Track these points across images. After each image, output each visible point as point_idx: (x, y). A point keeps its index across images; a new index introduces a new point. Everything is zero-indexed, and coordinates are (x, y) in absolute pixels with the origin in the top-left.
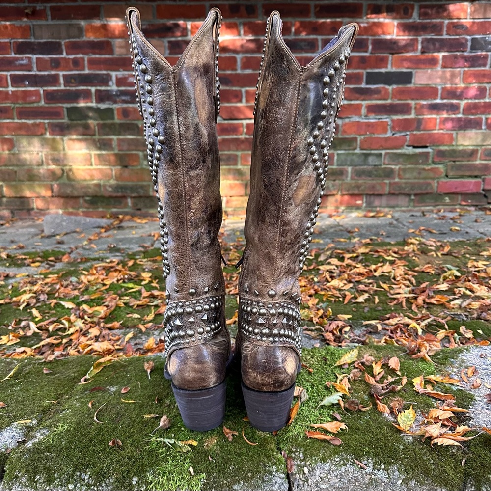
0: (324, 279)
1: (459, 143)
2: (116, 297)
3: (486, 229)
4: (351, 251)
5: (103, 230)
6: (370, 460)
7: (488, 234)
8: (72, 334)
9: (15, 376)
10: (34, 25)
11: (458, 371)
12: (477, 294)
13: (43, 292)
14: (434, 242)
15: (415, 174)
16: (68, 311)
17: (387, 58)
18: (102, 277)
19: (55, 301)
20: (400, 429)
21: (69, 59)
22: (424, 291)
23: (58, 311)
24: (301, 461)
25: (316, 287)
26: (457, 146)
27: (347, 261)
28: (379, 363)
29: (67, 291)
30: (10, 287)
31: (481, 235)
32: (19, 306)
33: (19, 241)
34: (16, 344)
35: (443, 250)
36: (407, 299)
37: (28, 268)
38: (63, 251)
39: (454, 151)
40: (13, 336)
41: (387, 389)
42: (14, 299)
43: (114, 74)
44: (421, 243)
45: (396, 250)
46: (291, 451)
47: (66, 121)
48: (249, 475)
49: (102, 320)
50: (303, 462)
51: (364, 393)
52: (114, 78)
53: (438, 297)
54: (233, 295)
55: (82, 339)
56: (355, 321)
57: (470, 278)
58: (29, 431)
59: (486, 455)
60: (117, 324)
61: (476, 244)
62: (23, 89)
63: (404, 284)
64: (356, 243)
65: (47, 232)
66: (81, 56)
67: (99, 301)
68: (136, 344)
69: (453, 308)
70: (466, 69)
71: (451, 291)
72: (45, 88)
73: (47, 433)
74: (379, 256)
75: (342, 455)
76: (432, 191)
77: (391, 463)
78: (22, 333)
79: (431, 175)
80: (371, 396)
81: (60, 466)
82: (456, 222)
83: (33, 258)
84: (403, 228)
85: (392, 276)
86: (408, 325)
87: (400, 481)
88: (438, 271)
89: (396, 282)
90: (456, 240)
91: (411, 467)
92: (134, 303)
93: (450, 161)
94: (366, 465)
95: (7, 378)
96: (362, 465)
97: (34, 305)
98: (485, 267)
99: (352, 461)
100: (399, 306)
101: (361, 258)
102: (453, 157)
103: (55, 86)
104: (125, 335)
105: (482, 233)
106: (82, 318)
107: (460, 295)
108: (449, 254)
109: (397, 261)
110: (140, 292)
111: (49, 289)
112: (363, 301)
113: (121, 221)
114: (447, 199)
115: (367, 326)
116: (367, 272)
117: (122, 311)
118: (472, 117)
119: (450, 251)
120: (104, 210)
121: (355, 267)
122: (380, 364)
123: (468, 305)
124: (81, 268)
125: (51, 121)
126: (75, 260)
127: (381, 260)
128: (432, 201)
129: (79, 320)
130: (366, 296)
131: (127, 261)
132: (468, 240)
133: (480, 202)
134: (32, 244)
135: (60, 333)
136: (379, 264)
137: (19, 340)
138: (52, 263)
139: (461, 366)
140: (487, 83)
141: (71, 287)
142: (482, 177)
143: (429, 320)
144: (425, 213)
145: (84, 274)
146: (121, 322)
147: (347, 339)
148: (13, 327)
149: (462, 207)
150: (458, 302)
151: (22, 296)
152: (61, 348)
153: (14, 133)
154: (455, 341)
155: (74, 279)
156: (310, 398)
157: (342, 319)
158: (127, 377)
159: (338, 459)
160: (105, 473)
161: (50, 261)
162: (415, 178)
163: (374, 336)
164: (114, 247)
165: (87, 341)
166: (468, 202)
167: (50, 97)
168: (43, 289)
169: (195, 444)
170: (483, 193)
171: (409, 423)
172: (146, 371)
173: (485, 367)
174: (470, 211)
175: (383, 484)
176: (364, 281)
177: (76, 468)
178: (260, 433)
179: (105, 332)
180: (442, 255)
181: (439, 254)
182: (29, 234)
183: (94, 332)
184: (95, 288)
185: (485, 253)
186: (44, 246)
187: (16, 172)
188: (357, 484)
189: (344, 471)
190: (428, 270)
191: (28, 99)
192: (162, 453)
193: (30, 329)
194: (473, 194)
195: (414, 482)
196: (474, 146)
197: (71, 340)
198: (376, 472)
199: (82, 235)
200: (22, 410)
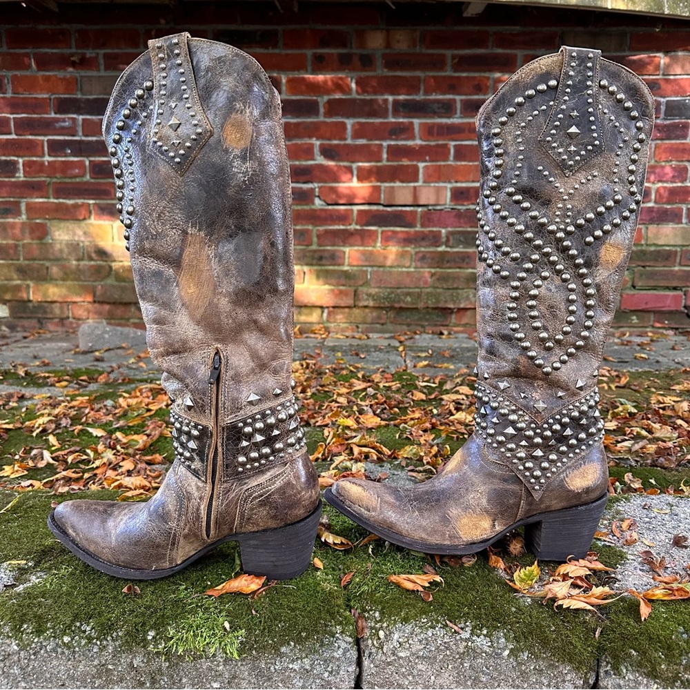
0: (447, 411)
1: (650, 242)
2: (162, 425)
3: (685, 358)
6: (468, 623)
7: (686, 364)
8: (97, 468)
9: (14, 510)
10: (81, 77)
11: (609, 523)
12: (657, 435)
13: (65, 416)
14: (609, 371)
16: (95, 440)
18: (146, 400)
19: (80, 427)
20: (515, 587)
23: (83, 440)
24: (377, 622)
25: (434, 421)
26: (647, 245)
29: (97, 416)
30: (24, 410)
31: (677, 365)
32: (32, 432)
33: (44, 357)
34: (21, 477)
35: (619, 382)
37: (51, 388)
38: (101, 369)
39: (643, 253)
40: (19, 467)
46: (364, 610)
48: (304, 634)
49: (139, 452)
50: (379, 624)
54: (319, 426)
55: (110, 473)
57: (650, 416)
58: (22, 573)
59: (629, 624)
60: (158, 457)
61: (667, 376)
62: (63, 159)
65: (82, 347)
67: (139, 429)
69: (620, 452)
70: (659, 142)
71: (619, 431)
72: (92, 159)
73: (45, 577)
75: (432, 616)
77: (496, 628)
78: (31, 464)
81: (56, 614)
82: (645, 349)
83: (59, 377)
87: (507, 652)
88: (606, 406)
90: (640, 370)
91: (523, 633)
93: (639, 266)
94: (462, 629)
95: (2, 512)
96: (457, 628)
97: (52, 431)
98: (673, 403)
99: (444, 623)
102: (642, 261)
103: (102, 156)
105: (678, 363)
106: (113, 448)
107: (632, 436)
108: (626, 386)
111: (75, 413)
114: (635, 319)
117: (168, 442)
118: (669, 207)
119: (627, 383)
123: (642, 448)
124: (121, 390)
126: (115, 380)
129: (109, 451)
132: (657, 371)
133: (682, 324)
134: (61, 361)
135: (82, 466)
137: (26, 473)
139: (614, 517)
140: (689, 161)
141: (104, 411)
142: (684, 289)
145: (124, 397)
146: (164, 455)
148: (20, 456)
149: (656, 330)
150: (627, 444)
151: (38, 420)
152: (82, 483)
153: (47, 217)
154: (616, 491)
155: (109, 403)
159: (425, 620)
160: (113, 624)
161: (81, 380)
165: (116, 475)
166: (664, 323)
167: (99, 169)
168: (67, 413)
170: (686, 311)
171: (530, 582)
173: (647, 520)
174: (667, 335)
175: (484, 655)
177: (76, 617)
178: (325, 585)
179: (141, 466)
180: (617, 387)
181: (613, 387)
182: (60, 348)
183: (128, 465)
184: (136, 414)
185: (677, 387)
186: (76, 363)
187: (47, 268)
188: (448, 653)
189: (430, 635)
191: (69, 172)
192: (191, 604)
193: (43, 459)
194: (671, 312)
195: (526, 654)
196: (672, 246)
197: (95, 475)
198: (475, 638)
199: (130, 352)
200: (16, 548)
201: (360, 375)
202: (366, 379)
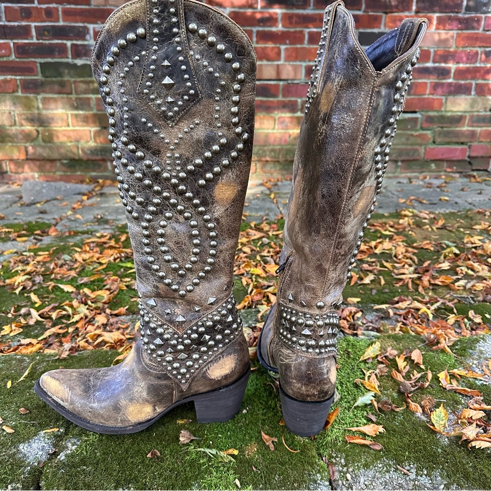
1: (448, 109)
2: (117, 279)
3: (474, 199)
5: (85, 198)
6: (412, 466)
7: (476, 204)
8: (77, 322)
9: (30, 377)
11: (478, 363)
12: (480, 274)
13: (38, 274)
14: (427, 214)
15: (403, 140)
16: (68, 295)
17: (381, 17)
18: (97, 255)
19: (52, 284)
20: (436, 430)
21: (41, 8)
22: (427, 271)
23: (58, 295)
24: (343, 466)
26: (446, 111)
28: (401, 356)
29: (62, 272)
31: (470, 206)
32: (15, 289)
34: (19, 334)
35: (437, 224)
36: (413, 280)
37: (14, 242)
38: (47, 222)
39: (443, 117)
40: (16, 326)
41: (416, 386)
42: (8, 281)
43: (91, 27)
44: (415, 216)
45: (392, 223)
46: (331, 457)
47: (39, 77)
48: (296, 485)
49: (106, 306)
50: (345, 468)
51: (393, 389)
52: (91, 32)
53: (443, 278)
54: (238, 275)
55: (90, 328)
56: (364, 304)
57: (470, 256)
58: (58, 441)
60: (123, 310)
61: (467, 217)
63: (406, 263)
65: (26, 199)
66: (54, 5)
67: (99, 284)
69: (458, 290)
70: (460, 32)
71: (453, 271)
72: (15, 41)
73: (79, 443)
74: (376, 231)
75: (384, 461)
76: (418, 158)
77: (433, 469)
78: (23, 321)
79: (419, 141)
80: (400, 393)
82: (444, 191)
83: (18, 232)
84: (393, 197)
85: (393, 254)
86: (418, 310)
87: (442, 486)
88: (436, 248)
89: (398, 261)
90: (447, 211)
91: (453, 471)
93: (439, 127)
94: (408, 470)
95: (22, 379)
96: (405, 471)
97: (31, 288)
98: (481, 243)
99: (394, 466)
100: (405, 288)
102: (442, 123)
103: (27, 39)
104: (133, 322)
105: (470, 204)
106: (86, 304)
107: (462, 275)
108: (443, 228)
109: (395, 237)
111: (43, 269)
112: (369, 282)
113: (102, 187)
114: (433, 166)
115: (377, 310)
116: (367, 249)
117: (125, 294)
118: (463, 82)
119: (444, 224)
120: (83, 174)
122: (403, 357)
123: (473, 286)
124: (71, 244)
125: (23, 77)
126: (63, 233)
127: (379, 235)
128: (418, 167)
129: (82, 305)
130: (371, 277)
131: (119, 235)
132: (459, 212)
133: (465, 169)
134: (13, 214)
135: (65, 321)
136: (379, 241)
137: (21, 330)
138: (40, 238)
139: (480, 357)
140: (480, 47)
141: (66, 266)
142: (469, 144)
143: (438, 304)
144: (412, 180)
145: (78, 252)
146: (127, 307)
147: (361, 326)
149: (447, 174)
150: (462, 283)
151: (15, 278)
152: (68, 338)
154: (466, 326)
155: (67, 257)
156: (341, 398)
157: (351, 303)
159: (381, 465)
161: (36, 234)
162: (403, 144)
163: (386, 322)
164: (101, 218)
165: (95, 330)
166: (453, 169)
167: (22, 50)
168: (38, 270)
169: (236, 452)
170: (468, 160)
171: (442, 423)
174: (455, 178)
176: (366, 259)
177: (118, 484)
178: (298, 438)
179: (112, 320)
180: (437, 228)
181: (434, 228)
182: (6, 201)
183: (101, 319)
184: (92, 268)
185: (477, 227)
186: (25, 216)
189: (388, 478)
190: (427, 247)
192: (204, 464)
193: (32, 318)
194: (459, 161)
195: (455, 486)
196: (463, 112)
197: (77, 329)
198: (419, 478)
199: (65, 204)
200: (45, 416)
201: (252, 225)
202: (258, 228)
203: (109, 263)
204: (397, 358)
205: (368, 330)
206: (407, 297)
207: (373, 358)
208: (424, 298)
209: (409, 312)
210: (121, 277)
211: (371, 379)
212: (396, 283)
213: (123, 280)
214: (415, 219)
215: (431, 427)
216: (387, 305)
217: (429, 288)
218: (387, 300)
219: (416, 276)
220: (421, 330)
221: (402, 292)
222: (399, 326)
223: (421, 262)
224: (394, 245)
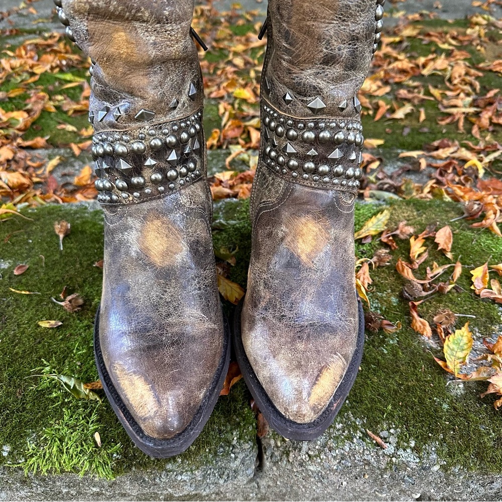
2: (44, 97)
4: (391, 33)
6: (392, 431)
18: (30, 62)
20: (447, 370)
22: (491, 104)
27: (386, 49)
28: (421, 235)
36: (467, 116)
41: (431, 288)
44: (490, 24)
45: (455, 33)
49: (20, 133)
51: (393, 291)
54: (215, 99)
56: (388, 150)
60: (40, 141)
63: (463, 91)
64: (399, 19)
67: (20, 103)
68: (64, 175)
74: (431, 43)
75: (348, 418)
77: (426, 440)
80: (402, 299)
85: (448, 77)
86: (465, 161)
87: (437, 468)
89: (451, 87)
92: (70, 106)
94: (384, 439)
96: (379, 440)
99: (363, 430)
100: (453, 127)
101: (405, 44)
104: (50, 158)
109: (456, 52)
110: (81, 88)
112: (403, 117)
115: (405, 159)
116: (412, 68)
117: (52, 119)
121: (396, 59)
122: (422, 238)
124: (7, 46)
126: (3, 32)
127: (433, 49)
130: (408, 108)
136: (431, 56)
143: (497, 154)
146: (47, 138)
147: (373, 183)
157: (369, 146)
158: (28, 244)
159: (340, 426)
163: (413, 177)
171: (461, 355)
172: (58, 237)
176: (406, 83)
179: (21, 154)
183: (5, 153)
184: (19, 79)
189: (348, 450)
190: (498, 69)
192: (55, 400)
198: (400, 452)
203: (45, 74)
204: (412, 240)
205: (381, 189)
206: (453, 141)
207: (373, 237)
208: (477, 144)
209: (450, 164)
210: (51, 94)
211: (361, 272)
212: (442, 120)
213: (53, 98)
214: (490, 30)
215: (440, 363)
216: (420, 153)
217: (488, 130)
218: (423, 144)
219: (472, 110)
220: (462, 194)
221: (447, 133)
222: (429, 186)
223: (485, 90)
224: (452, 64)
